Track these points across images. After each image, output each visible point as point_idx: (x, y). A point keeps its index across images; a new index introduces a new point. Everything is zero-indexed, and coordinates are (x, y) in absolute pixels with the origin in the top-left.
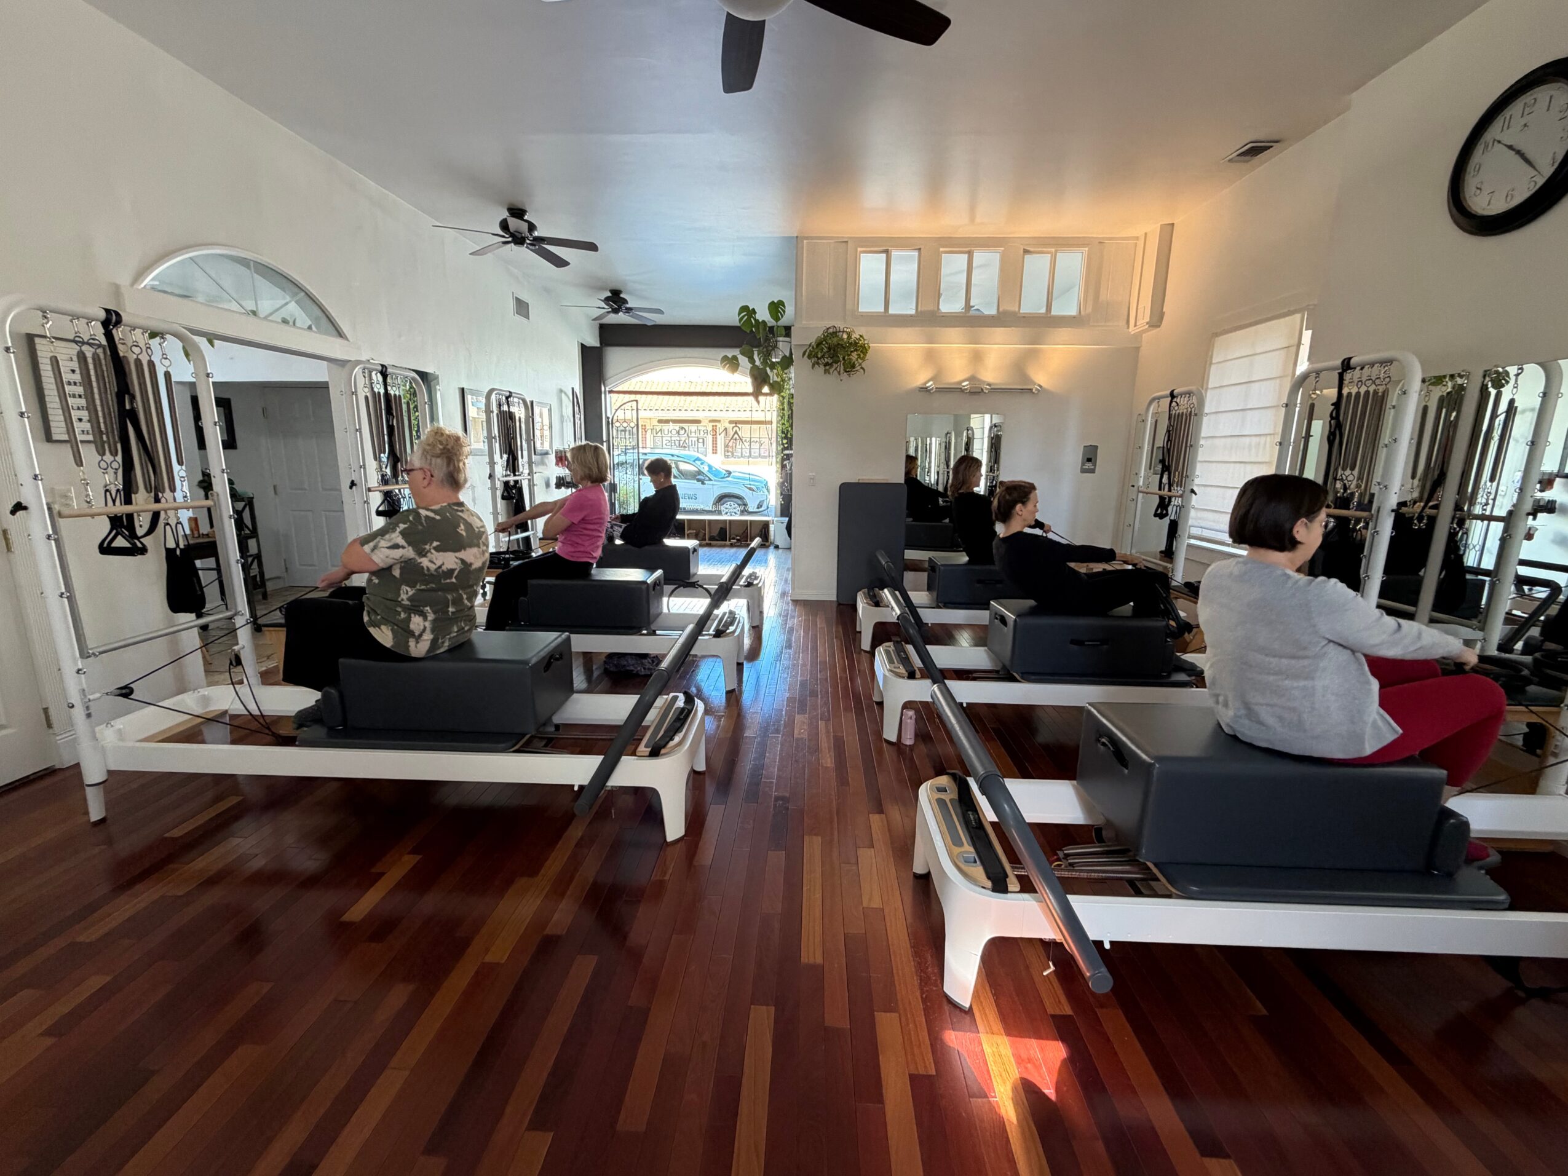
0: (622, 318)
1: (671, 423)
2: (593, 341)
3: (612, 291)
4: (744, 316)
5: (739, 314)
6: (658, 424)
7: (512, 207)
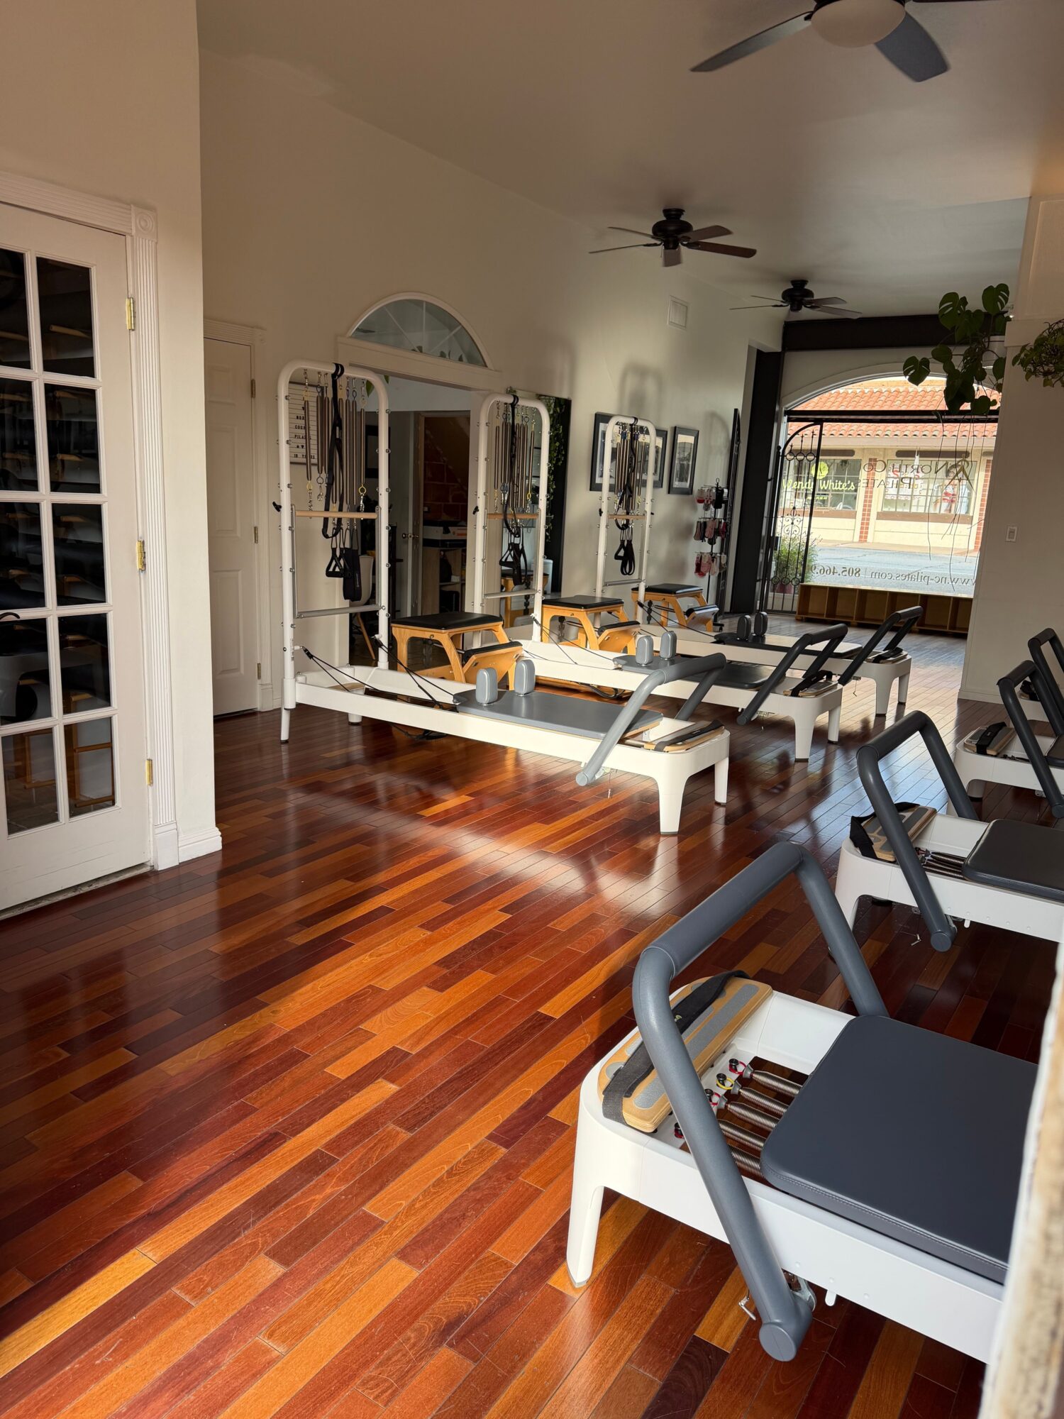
0: (806, 313)
1: (917, 457)
2: (772, 344)
3: (793, 282)
4: (948, 307)
5: (942, 303)
6: (896, 458)
7: (668, 208)
